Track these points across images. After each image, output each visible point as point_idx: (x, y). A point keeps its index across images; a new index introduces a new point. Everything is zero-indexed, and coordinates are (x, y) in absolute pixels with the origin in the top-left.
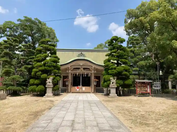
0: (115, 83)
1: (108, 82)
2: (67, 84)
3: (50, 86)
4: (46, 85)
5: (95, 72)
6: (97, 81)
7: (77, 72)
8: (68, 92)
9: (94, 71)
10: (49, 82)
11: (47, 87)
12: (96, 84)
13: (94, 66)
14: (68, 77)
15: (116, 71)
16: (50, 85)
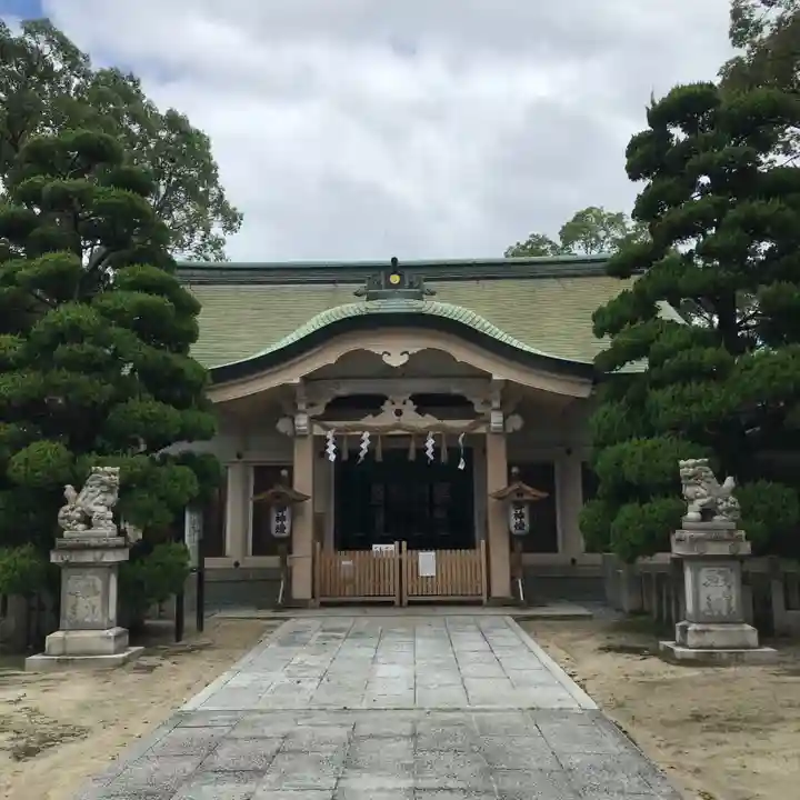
0: (729, 510)
1: (659, 506)
2: (282, 528)
3: (89, 557)
4: (52, 546)
5: (516, 423)
6: (534, 506)
7: (364, 429)
8: (292, 604)
9: (505, 418)
10: (87, 520)
11: (69, 565)
12: (527, 527)
13: (500, 372)
14: (284, 472)
15: (734, 400)
16: (94, 542)
